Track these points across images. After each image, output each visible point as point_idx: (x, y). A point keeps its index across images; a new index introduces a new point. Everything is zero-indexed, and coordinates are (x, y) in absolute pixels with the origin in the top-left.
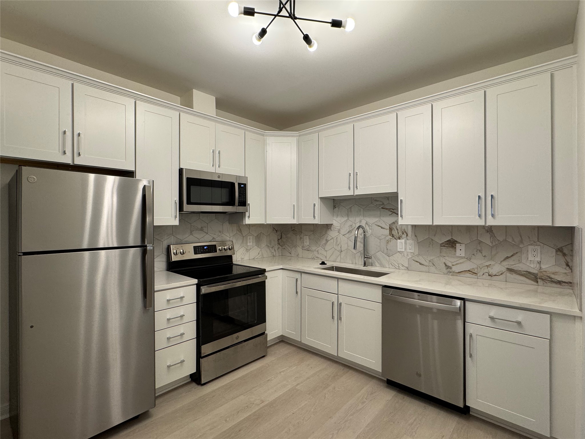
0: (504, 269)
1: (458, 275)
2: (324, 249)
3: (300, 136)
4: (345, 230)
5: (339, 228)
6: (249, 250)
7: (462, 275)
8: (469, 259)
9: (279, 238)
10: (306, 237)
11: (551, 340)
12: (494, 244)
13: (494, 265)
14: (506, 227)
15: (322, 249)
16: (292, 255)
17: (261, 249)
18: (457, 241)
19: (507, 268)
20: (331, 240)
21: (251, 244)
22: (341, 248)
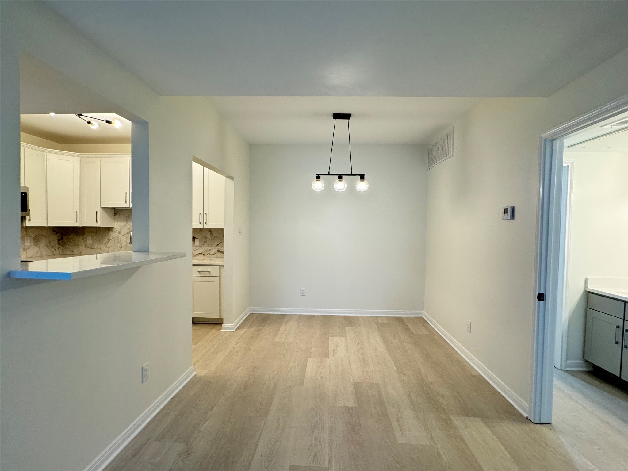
0: (216, 251)
1: (196, 256)
2: (107, 246)
3: (82, 157)
4: (124, 231)
5: (119, 230)
6: (27, 249)
7: (198, 256)
8: (201, 247)
9: (60, 239)
10: (89, 237)
11: (220, 277)
12: (212, 238)
13: (212, 249)
14: (217, 229)
15: (105, 246)
16: (74, 253)
17: (40, 248)
18: (195, 237)
19: (218, 251)
20: (112, 239)
21: (29, 244)
22: (121, 244)
